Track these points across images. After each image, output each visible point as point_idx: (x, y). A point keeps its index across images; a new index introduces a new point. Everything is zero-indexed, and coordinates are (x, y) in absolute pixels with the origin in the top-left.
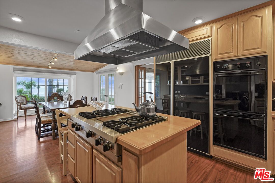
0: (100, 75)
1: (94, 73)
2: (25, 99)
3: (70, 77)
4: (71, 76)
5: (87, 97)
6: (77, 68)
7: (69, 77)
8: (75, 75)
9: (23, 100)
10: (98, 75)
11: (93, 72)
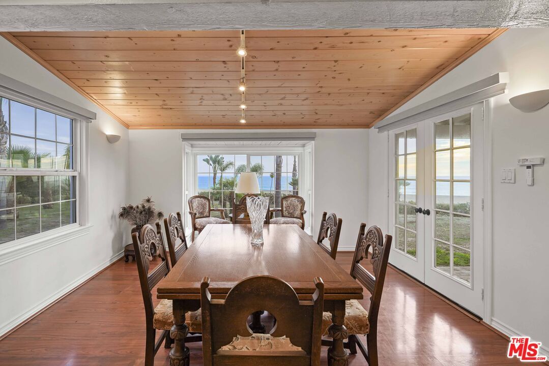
0: (392, 132)
1: (373, 130)
2: (208, 203)
3: (302, 148)
4: (304, 146)
5: (340, 221)
6: (317, 117)
7: (300, 150)
8: (313, 142)
9: (203, 206)
10: (386, 133)
11: (367, 126)
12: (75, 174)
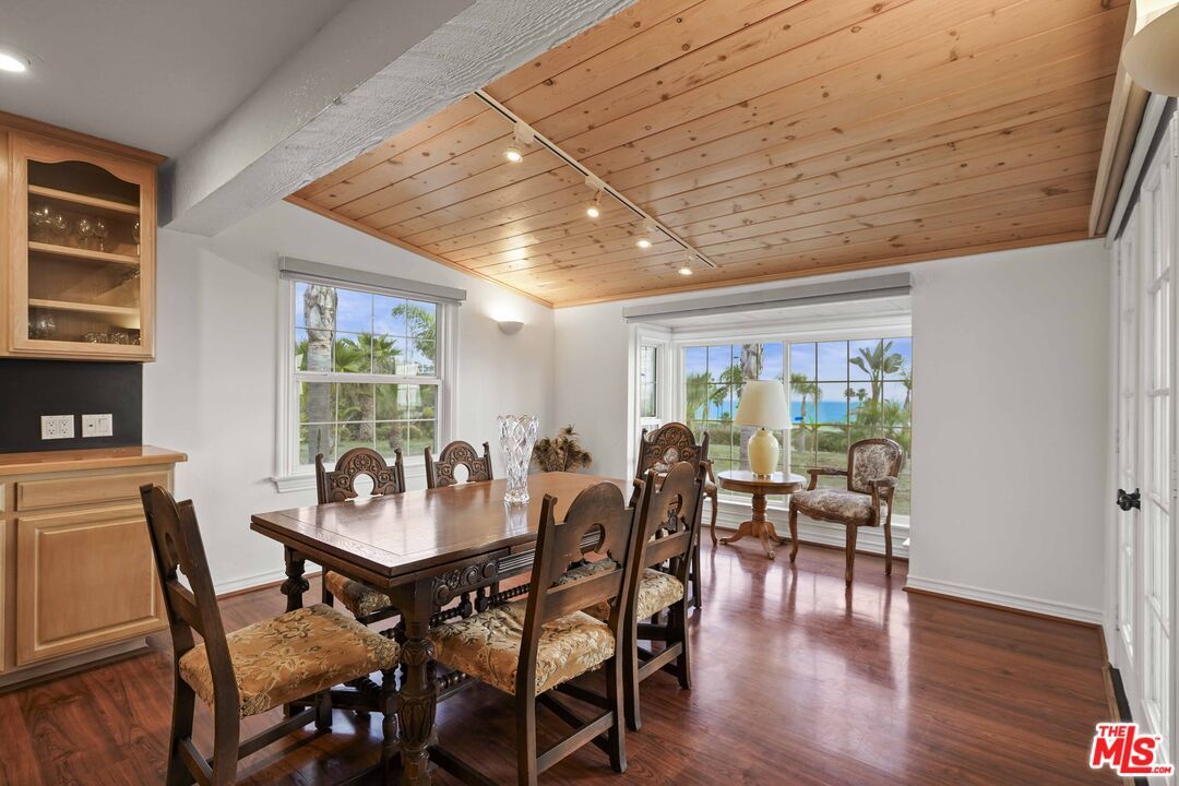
0: (1124, 241)
10: (1116, 245)
12: (438, 382)
